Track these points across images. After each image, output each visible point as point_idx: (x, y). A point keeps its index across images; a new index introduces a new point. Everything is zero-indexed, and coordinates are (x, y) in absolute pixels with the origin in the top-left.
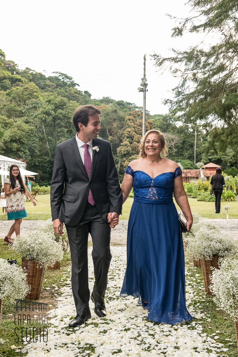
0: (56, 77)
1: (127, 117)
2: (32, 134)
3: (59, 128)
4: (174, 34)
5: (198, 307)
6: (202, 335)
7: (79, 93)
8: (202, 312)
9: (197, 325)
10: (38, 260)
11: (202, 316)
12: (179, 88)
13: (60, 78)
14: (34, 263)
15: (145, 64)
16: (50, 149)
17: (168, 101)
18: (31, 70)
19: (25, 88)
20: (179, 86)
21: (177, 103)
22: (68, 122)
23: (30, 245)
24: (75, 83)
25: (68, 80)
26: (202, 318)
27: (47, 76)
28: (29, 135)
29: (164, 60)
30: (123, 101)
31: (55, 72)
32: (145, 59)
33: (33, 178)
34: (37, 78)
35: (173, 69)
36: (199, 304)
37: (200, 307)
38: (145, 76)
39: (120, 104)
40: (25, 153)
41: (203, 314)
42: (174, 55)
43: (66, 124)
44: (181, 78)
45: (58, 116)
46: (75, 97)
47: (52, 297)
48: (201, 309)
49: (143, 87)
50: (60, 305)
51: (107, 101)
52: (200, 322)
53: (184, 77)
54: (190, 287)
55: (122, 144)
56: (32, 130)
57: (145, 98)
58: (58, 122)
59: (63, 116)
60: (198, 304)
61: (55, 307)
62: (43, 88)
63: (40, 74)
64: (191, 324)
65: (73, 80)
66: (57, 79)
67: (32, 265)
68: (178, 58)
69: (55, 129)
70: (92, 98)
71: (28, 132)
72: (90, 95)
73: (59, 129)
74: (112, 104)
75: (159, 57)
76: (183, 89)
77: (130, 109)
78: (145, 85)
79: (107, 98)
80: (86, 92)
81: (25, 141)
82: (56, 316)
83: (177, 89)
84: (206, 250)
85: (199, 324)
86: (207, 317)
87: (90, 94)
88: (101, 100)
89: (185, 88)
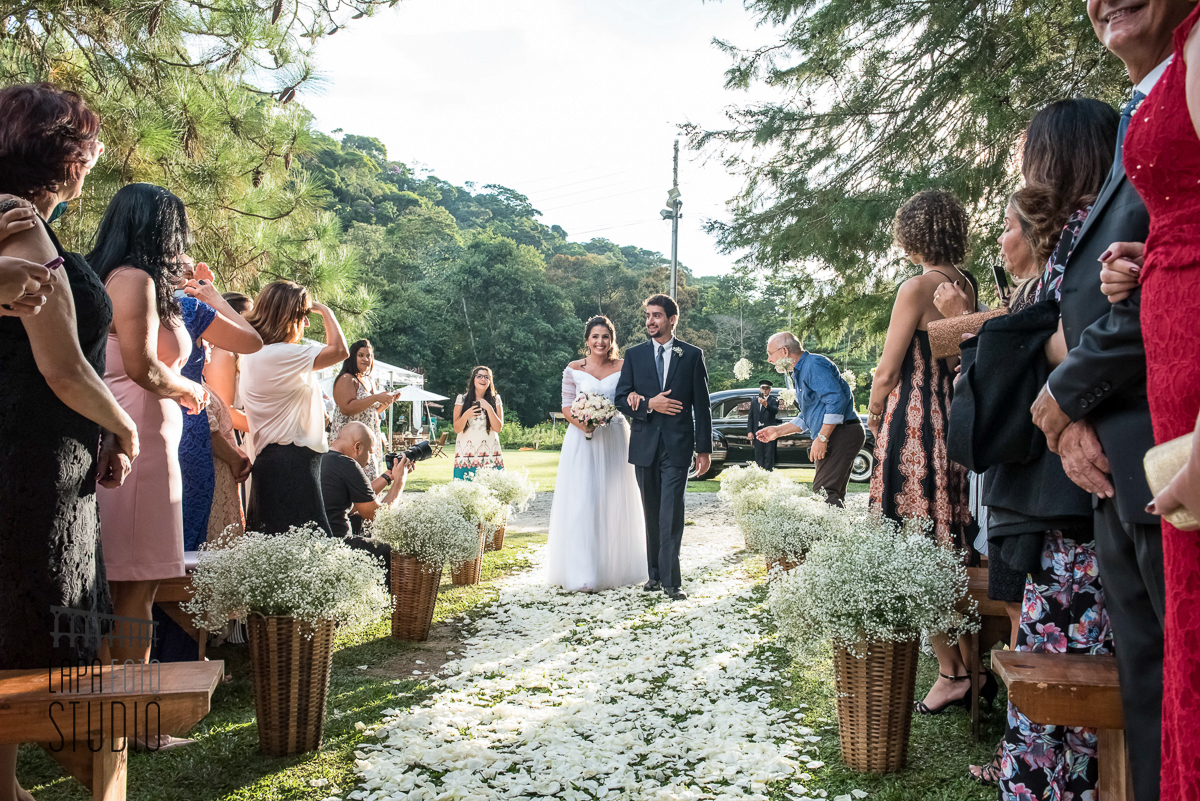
0: (492, 196)
1: (644, 280)
2: (440, 316)
3: (496, 303)
4: (730, 81)
5: (767, 658)
6: (768, 711)
7: (542, 230)
8: (773, 670)
9: (760, 693)
10: (425, 557)
11: (773, 676)
12: (741, 200)
13: (501, 197)
14: (417, 562)
15: (676, 159)
16: (477, 348)
17: (716, 226)
18: (440, 182)
19: (426, 219)
20: (741, 195)
21: (734, 229)
22: (516, 290)
23: (406, 524)
24: (533, 207)
25: (518, 202)
26: (773, 679)
27: (473, 195)
28: (432, 318)
29: (709, 135)
30: (634, 248)
31: (490, 186)
32: (676, 150)
33: (440, 409)
34: (453, 199)
35: (727, 156)
36: (770, 653)
37: (772, 658)
38: (675, 184)
39: (629, 252)
40: (423, 356)
41: (776, 673)
42: (729, 126)
43: (512, 294)
44: (744, 177)
45: (494, 277)
46: (533, 237)
47: (456, 637)
48: (774, 662)
49: (671, 210)
50: (470, 652)
51: (600, 246)
52: (768, 688)
53: (751, 175)
54: (756, 621)
55: (630, 338)
56: (439, 307)
57: (675, 231)
58: (493, 290)
59: (506, 279)
60: (768, 654)
61: (459, 656)
62: (463, 220)
63: (459, 190)
64: (748, 690)
65: (528, 202)
66: (493, 199)
67: (411, 567)
68: (737, 133)
69: (488, 305)
70: (569, 240)
71: (430, 312)
72: (564, 235)
73: (495, 306)
74: (611, 254)
75: (697, 130)
76: (749, 201)
77: (650, 264)
78: (677, 204)
79: (601, 240)
80: (556, 228)
81: (424, 330)
82: (460, 673)
83: (736, 201)
84: (789, 539)
85: (766, 691)
86: (785, 678)
87: (563, 232)
88: (587, 245)
89: (754, 199)
